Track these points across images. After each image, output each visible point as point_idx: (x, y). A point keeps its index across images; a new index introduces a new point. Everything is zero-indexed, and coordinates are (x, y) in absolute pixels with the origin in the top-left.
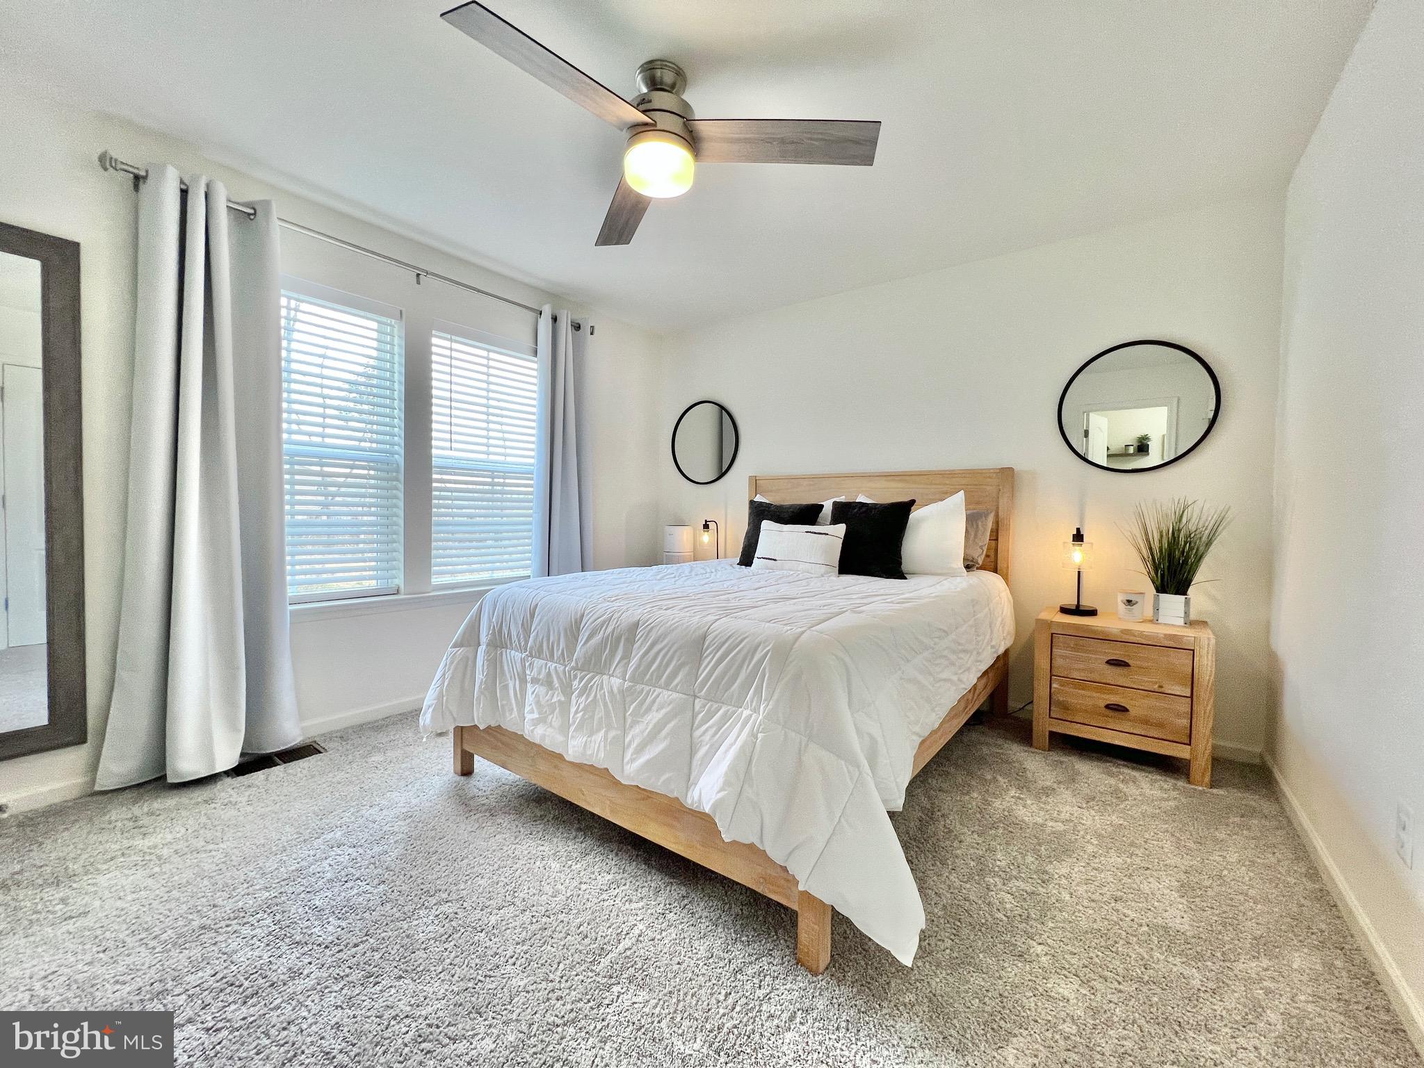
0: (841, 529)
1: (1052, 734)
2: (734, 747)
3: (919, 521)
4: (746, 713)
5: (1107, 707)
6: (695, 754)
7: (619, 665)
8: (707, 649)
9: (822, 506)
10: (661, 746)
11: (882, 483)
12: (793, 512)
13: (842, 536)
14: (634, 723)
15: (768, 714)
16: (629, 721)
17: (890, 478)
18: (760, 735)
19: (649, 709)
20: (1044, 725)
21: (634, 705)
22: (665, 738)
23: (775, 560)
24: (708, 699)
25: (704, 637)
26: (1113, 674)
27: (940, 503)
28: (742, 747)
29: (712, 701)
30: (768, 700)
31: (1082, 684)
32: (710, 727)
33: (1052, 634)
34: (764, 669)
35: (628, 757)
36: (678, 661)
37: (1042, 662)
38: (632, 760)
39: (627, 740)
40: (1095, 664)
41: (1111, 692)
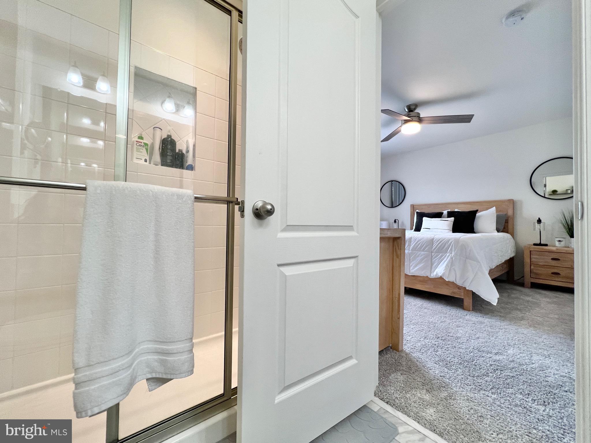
0: (452, 219)
1: (532, 283)
2: (446, 261)
3: (479, 217)
4: (448, 255)
5: (552, 273)
6: (432, 265)
7: (408, 247)
8: (434, 242)
9: (443, 213)
10: (422, 265)
11: (463, 206)
12: (433, 215)
13: (453, 221)
14: (413, 261)
15: (455, 253)
16: (411, 260)
17: (466, 204)
18: (453, 258)
19: (418, 256)
20: (528, 280)
21: (413, 256)
22: (424, 262)
23: (430, 229)
24: (436, 252)
25: (433, 239)
26: (554, 263)
27: (486, 211)
28: (449, 261)
29: (437, 253)
30: (454, 251)
31: (543, 266)
32: (438, 258)
33: (530, 251)
34: (452, 244)
35: (411, 268)
36: (426, 244)
37: (527, 260)
38: (413, 269)
39: (411, 265)
40: (547, 259)
41: (553, 268)
